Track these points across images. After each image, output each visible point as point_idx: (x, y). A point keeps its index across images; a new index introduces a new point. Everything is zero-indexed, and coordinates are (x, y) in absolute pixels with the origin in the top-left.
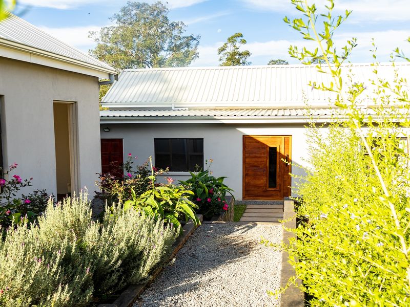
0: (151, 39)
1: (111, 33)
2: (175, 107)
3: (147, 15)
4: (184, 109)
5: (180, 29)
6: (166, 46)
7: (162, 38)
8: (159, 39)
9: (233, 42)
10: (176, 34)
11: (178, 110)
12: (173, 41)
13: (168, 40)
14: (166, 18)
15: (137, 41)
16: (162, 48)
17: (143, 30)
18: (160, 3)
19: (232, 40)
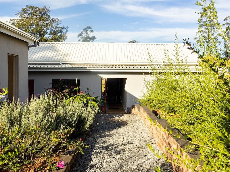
0: (40, 27)
1: (16, 22)
2: (62, 63)
3: (38, 14)
4: (67, 64)
5: (57, 22)
6: (49, 32)
7: (47, 27)
8: (45, 27)
9: (86, 31)
10: (55, 25)
11: (64, 65)
12: (53, 29)
13: (50, 28)
14: (49, 16)
15: (32, 28)
16: (46, 33)
17: (35, 22)
18: (45, 7)
19: (86, 30)
